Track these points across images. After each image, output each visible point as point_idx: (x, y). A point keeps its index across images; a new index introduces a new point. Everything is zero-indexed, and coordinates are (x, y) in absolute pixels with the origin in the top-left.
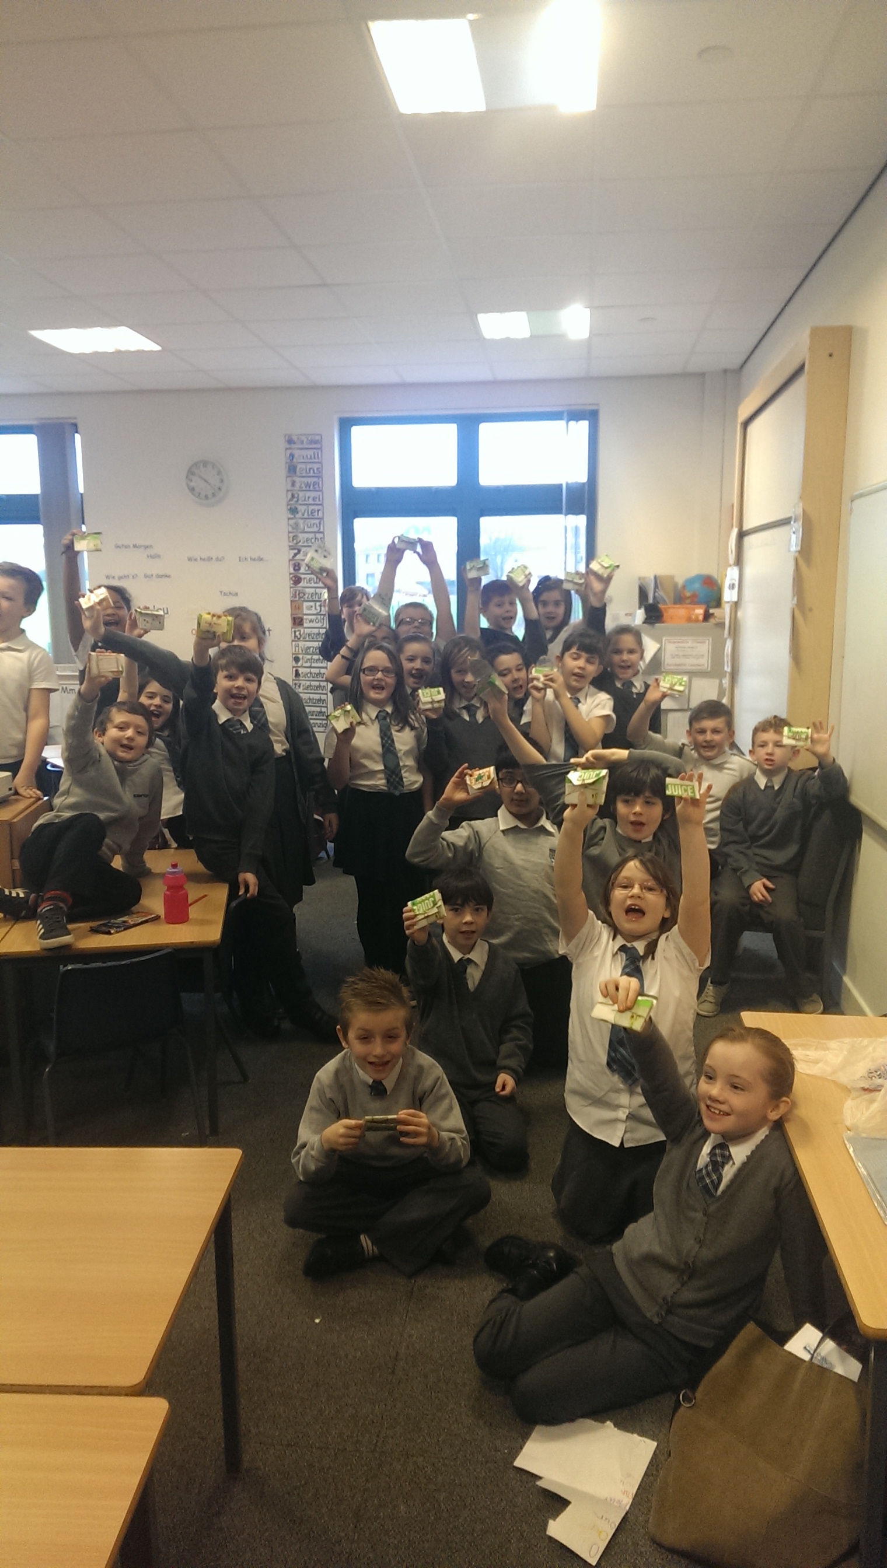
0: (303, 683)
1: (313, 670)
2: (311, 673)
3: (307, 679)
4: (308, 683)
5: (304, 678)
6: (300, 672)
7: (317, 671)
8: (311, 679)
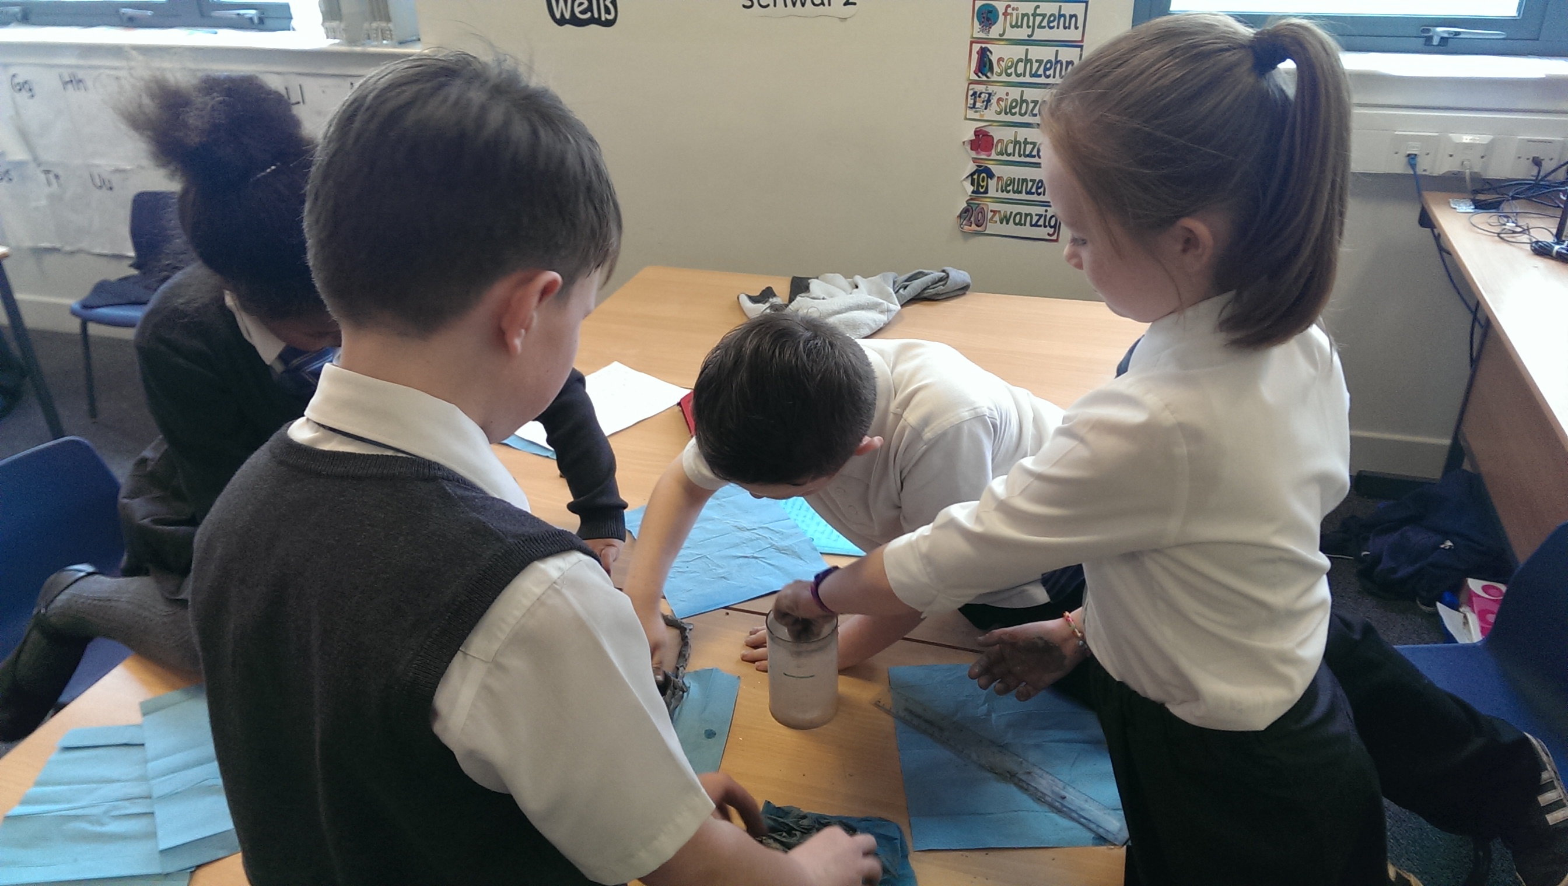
0: (1000, 91)
1: (1037, 53)
2: (1028, 61)
3: (1013, 79)
4: (1015, 93)
5: (1004, 78)
6: (994, 59)
7: (1046, 53)
8: (1028, 79)
